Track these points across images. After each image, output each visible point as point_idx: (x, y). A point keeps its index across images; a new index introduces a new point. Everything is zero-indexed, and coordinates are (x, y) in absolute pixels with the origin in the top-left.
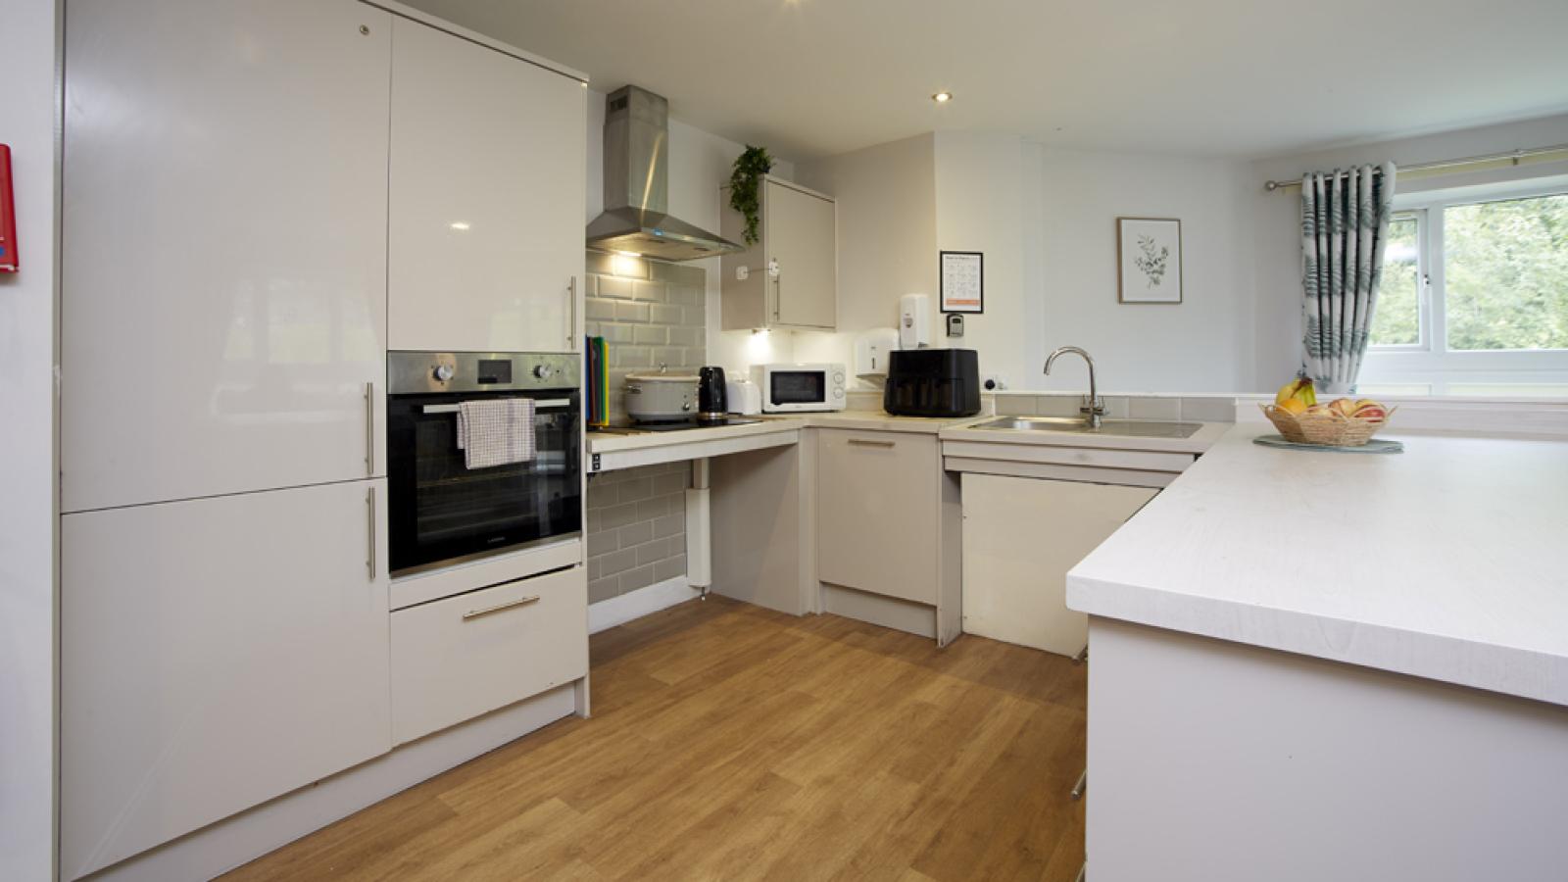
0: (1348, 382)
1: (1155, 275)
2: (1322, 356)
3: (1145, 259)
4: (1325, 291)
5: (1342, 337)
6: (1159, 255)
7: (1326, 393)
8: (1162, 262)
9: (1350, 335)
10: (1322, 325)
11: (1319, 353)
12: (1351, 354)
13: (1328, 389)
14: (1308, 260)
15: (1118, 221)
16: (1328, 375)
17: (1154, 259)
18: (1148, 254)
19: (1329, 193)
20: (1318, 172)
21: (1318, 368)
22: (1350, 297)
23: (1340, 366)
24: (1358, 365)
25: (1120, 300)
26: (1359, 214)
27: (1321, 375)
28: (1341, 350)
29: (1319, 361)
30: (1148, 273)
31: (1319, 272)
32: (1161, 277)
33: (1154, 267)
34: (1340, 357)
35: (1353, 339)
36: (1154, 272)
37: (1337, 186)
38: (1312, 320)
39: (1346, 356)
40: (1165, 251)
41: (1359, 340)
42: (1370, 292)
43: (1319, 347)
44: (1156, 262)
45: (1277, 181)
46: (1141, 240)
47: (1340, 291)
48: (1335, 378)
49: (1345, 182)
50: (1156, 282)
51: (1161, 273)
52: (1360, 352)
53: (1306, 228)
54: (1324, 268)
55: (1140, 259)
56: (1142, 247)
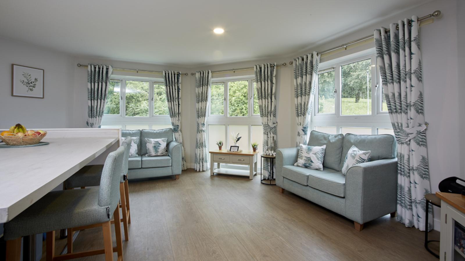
0: (98, 124)
1: (31, 88)
2: (92, 117)
3: (26, 81)
4: (93, 99)
5: (97, 112)
6: (34, 81)
7: (92, 128)
8: (34, 83)
9: (99, 112)
10: (91, 109)
11: (91, 116)
12: (99, 117)
13: (93, 127)
14: (88, 89)
15: (13, 65)
16: (93, 122)
17: (30, 82)
18: (28, 80)
19: (95, 71)
20: (92, 64)
21: (91, 120)
22: (99, 101)
23: (96, 120)
24: (101, 120)
25: (12, 95)
26: (102, 78)
27: (91, 123)
28: (96, 115)
29: (91, 119)
30: (27, 86)
31: (91, 93)
32: (33, 88)
33: (31, 85)
34: (96, 117)
35: (100, 113)
36: (30, 86)
37: (97, 69)
38: (89, 107)
39: (98, 117)
40: (36, 79)
41: (101, 113)
42: (104, 100)
43: (91, 115)
44: (31, 83)
45: (81, 64)
46: (24, 74)
47: (96, 99)
48: (95, 124)
49: (99, 68)
50: (31, 90)
51: (34, 87)
52: (101, 116)
53: (88, 80)
54: (93, 92)
55: (23, 81)
56: (24, 77)
